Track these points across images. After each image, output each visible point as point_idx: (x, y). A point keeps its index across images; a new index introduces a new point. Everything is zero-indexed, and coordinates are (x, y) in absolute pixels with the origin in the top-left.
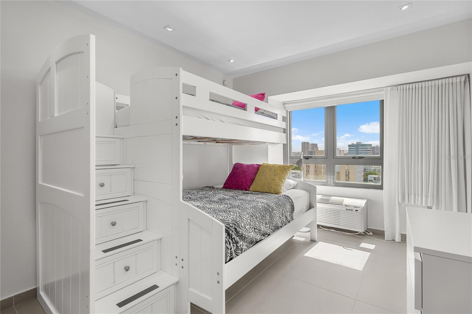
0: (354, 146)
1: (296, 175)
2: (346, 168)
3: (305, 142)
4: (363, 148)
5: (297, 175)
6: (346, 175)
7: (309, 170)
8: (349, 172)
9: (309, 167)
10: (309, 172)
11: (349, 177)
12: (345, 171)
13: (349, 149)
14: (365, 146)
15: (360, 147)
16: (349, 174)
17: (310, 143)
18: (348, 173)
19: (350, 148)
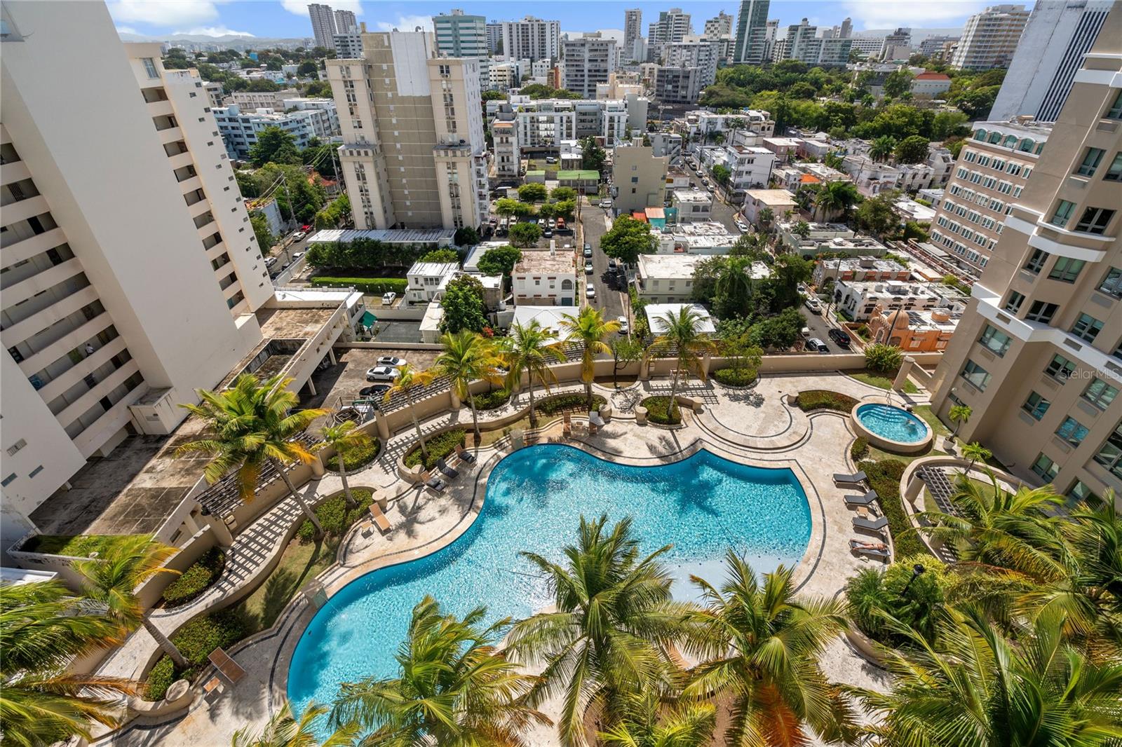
0: (448, 22)
1: (318, 111)
2: (445, 86)
3: (318, 5)
4: (468, 28)
5: (322, 111)
6: (446, 105)
7: (353, 96)
8: (451, 96)
9: (352, 86)
10: (355, 100)
11: (452, 110)
12: (442, 93)
13: (437, 29)
14: (472, 21)
15: (461, 25)
16: (452, 100)
17: (334, 9)
18: (449, 100)
19: (439, 25)
